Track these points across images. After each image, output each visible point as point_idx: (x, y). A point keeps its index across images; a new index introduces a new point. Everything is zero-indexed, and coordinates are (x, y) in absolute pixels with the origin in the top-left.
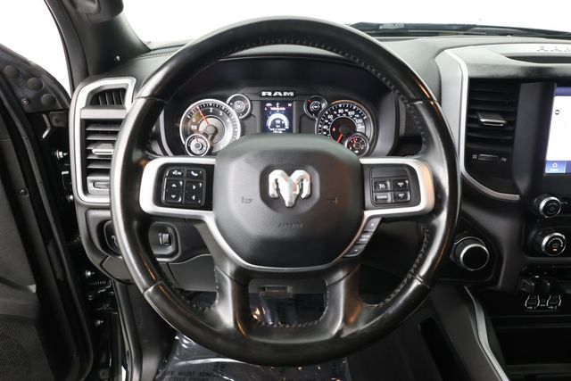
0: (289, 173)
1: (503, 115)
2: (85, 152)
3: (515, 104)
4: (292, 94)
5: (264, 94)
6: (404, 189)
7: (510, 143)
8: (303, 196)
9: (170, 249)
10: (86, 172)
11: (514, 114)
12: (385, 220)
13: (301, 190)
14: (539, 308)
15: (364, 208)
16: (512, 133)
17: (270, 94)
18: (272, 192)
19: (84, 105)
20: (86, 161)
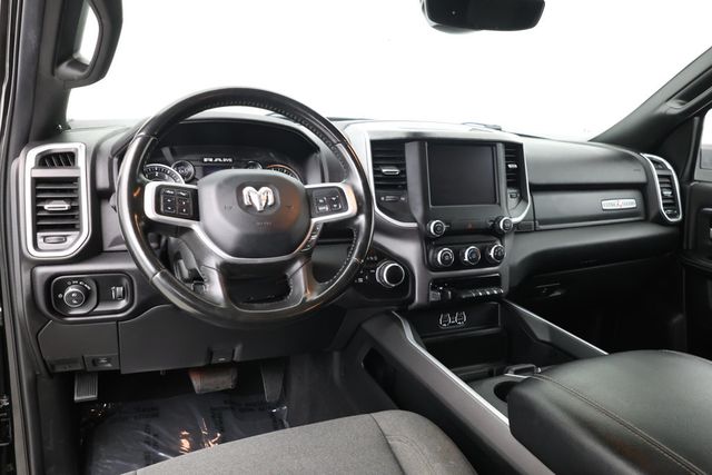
0: (258, 189)
1: (397, 166)
2: (36, 209)
3: (403, 159)
4: (230, 160)
5: (205, 160)
6: (337, 202)
7: (405, 187)
8: (269, 204)
9: (123, 303)
10: (37, 228)
11: (404, 165)
12: (326, 225)
13: (267, 201)
14: (451, 324)
15: (311, 217)
16: (405, 179)
17: (211, 160)
18: (246, 202)
19: (33, 165)
20: (36, 218)
